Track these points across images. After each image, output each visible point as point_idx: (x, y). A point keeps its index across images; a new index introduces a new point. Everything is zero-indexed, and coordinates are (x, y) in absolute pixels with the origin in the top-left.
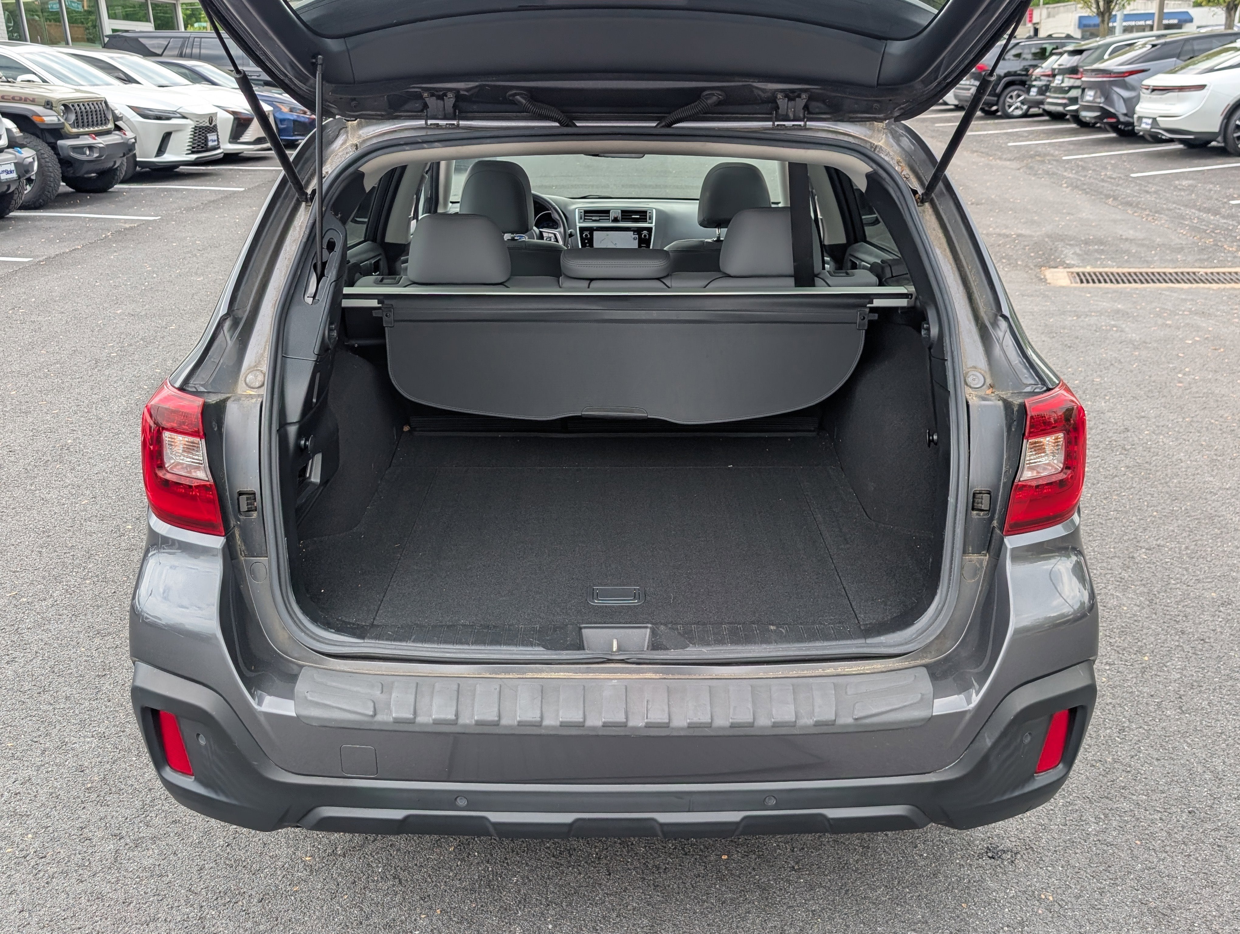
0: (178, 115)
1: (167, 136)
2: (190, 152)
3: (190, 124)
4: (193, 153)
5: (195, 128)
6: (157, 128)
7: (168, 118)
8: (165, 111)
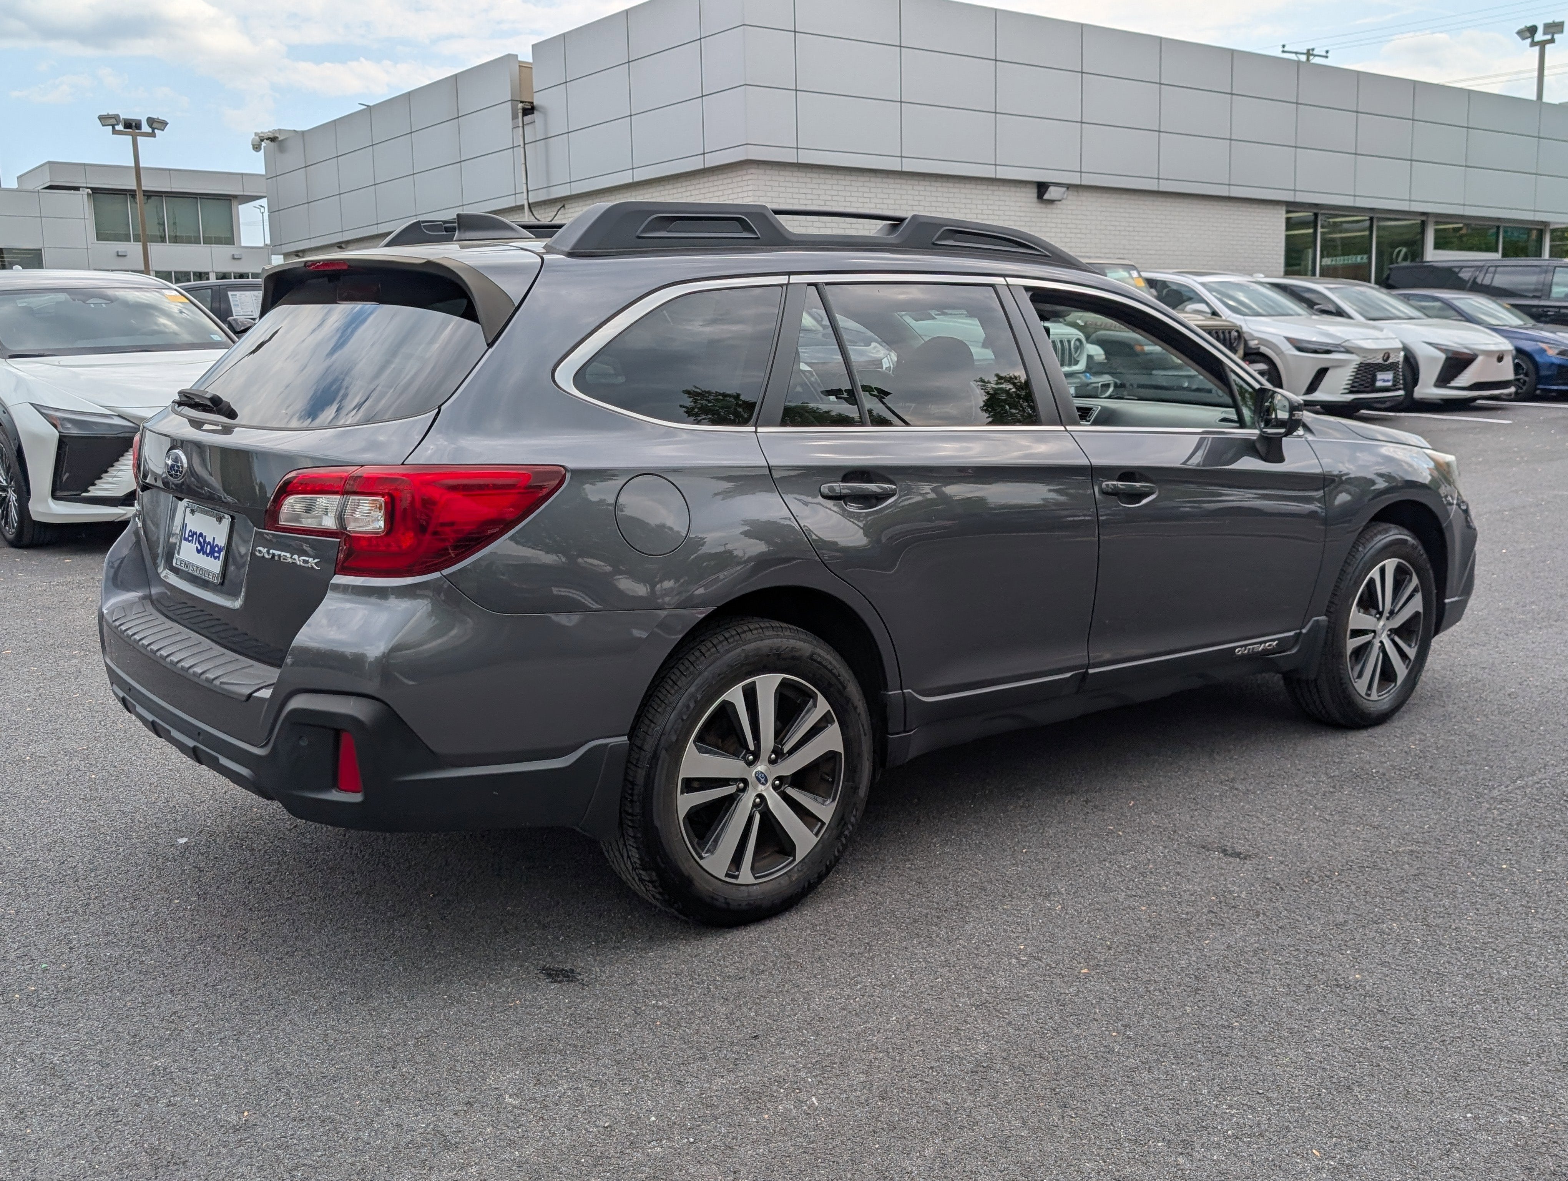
0: (1342, 349)
1: (1322, 373)
2: (1347, 391)
3: (1356, 360)
4: (1351, 392)
5: (1361, 365)
6: (1312, 363)
7: (1328, 352)
8: (1328, 344)
